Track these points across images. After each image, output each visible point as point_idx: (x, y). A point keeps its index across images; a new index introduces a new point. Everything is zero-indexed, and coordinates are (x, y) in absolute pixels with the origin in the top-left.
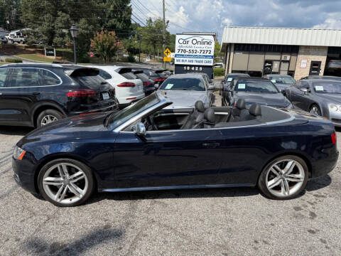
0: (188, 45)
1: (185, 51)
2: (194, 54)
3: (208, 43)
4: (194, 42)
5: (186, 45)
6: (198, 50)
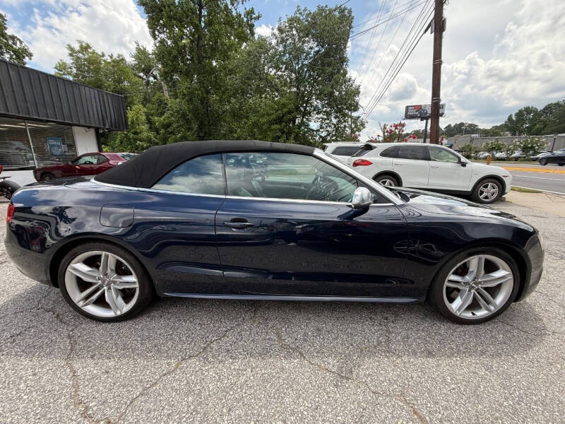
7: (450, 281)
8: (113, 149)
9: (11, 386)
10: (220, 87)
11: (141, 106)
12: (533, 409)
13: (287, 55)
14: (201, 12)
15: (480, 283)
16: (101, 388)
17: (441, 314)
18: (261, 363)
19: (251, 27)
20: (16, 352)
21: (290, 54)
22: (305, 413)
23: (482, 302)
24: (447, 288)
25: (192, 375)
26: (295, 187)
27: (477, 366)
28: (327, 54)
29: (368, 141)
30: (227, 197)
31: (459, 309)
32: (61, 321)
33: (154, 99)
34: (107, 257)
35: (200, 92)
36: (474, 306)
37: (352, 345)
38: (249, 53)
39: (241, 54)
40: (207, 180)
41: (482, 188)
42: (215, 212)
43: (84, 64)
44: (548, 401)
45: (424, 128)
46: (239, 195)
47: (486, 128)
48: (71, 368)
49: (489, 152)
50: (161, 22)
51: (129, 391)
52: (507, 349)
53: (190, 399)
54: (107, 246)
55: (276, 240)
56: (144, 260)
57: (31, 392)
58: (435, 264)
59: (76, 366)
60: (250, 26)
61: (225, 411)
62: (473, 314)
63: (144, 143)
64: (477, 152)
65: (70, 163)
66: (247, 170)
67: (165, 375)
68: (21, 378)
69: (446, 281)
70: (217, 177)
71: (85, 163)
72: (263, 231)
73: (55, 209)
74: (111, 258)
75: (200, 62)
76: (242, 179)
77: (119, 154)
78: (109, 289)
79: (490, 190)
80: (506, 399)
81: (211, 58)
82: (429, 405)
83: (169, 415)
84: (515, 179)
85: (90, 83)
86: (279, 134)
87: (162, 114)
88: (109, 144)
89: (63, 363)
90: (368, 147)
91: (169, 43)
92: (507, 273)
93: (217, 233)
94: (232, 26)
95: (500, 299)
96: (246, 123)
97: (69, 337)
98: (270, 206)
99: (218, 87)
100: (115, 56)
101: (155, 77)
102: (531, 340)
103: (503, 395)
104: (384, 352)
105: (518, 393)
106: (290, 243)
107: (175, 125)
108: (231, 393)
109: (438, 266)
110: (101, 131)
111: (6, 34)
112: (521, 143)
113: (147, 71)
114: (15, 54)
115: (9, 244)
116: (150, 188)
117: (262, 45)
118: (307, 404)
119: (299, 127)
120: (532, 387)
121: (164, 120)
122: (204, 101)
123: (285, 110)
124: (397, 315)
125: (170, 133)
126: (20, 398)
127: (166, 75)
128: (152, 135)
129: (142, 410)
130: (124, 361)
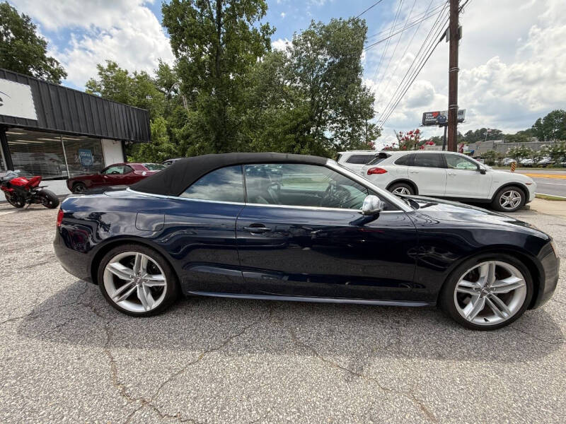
7: (460, 286)
8: (136, 160)
9: (61, 367)
10: (237, 99)
11: (163, 119)
12: (543, 411)
13: (302, 67)
14: (219, 29)
15: (492, 289)
16: (136, 373)
17: (453, 319)
18: (277, 358)
19: (268, 41)
20: (63, 340)
21: (304, 66)
22: (317, 403)
23: (495, 308)
24: (459, 294)
25: (214, 366)
26: (309, 195)
27: (488, 370)
28: (341, 65)
29: (383, 150)
30: (247, 204)
31: (471, 315)
32: (98, 315)
33: (174, 112)
34: (140, 257)
35: (217, 105)
36: (486, 312)
37: (363, 345)
38: (265, 67)
39: (256, 67)
40: (226, 188)
41: (503, 196)
42: (235, 218)
43: (112, 82)
44: (559, 405)
45: (443, 135)
46: (256, 203)
47: (511, 134)
48: (109, 355)
49: (514, 158)
50: (183, 40)
51: (159, 377)
52: (520, 355)
53: (213, 385)
54: (141, 247)
55: (291, 245)
56: (172, 261)
57: (77, 373)
58: (445, 270)
59: (113, 354)
60: (265, 40)
61: (244, 397)
62: (486, 320)
63: (164, 153)
64: (501, 158)
65: (99, 173)
66: (264, 179)
67: (190, 364)
68: (68, 361)
69: (457, 286)
70: (235, 186)
71: (113, 173)
72: (279, 236)
73: (92, 215)
74: (143, 258)
75: (218, 77)
76: (260, 187)
77: (143, 164)
78: (141, 286)
79: (513, 198)
80: (516, 401)
81: (228, 72)
82: (437, 402)
83: (195, 398)
84: (539, 187)
85: (116, 98)
86: (294, 143)
87: (182, 126)
88: (132, 154)
89: (102, 350)
90: (383, 156)
91: (190, 59)
92: (519, 280)
93: (238, 237)
94: (248, 41)
95: (514, 306)
96: (261, 133)
97: (106, 329)
98: (286, 213)
99: (234, 100)
100: (139, 73)
101: (176, 91)
102: (547, 348)
103: (513, 397)
104: (395, 352)
105: (528, 396)
106: (304, 247)
107: (193, 136)
108: (250, 382)
109: (447, 272)
110: (126, 143)
111: (45, 57)
112: (550, 149)
113: (169, 86)
114: (52, 74)
115: (58, 245)
116: (178, 196)
117: (278, 58)
118: (319, 396)
119: (314, 135)
120: (544, 391)
121: (184, 131)
122: (221, 112)
123: (300, 120)
124: (408, 320)
125: (189, 144)
126: (68, 377)
127: (186, 89)
128: (172, 146)
129: (171, 393)
130: (155, 351)
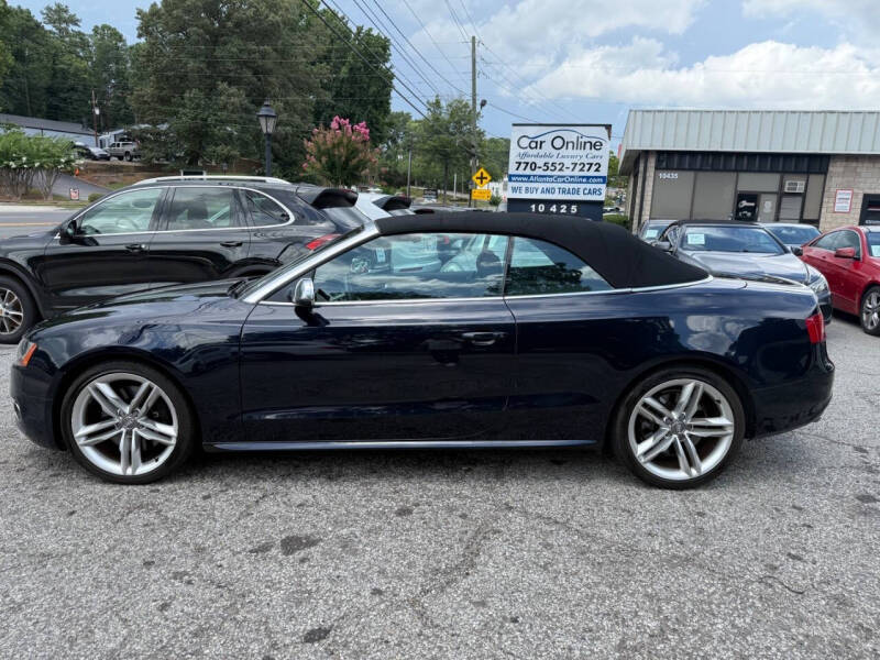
0: (542, 152)
1: (534, 166)
2: (556, 173)
3: (593, 146)
4: (558, 143)
5: (535, 152)
6: (568, 163)
